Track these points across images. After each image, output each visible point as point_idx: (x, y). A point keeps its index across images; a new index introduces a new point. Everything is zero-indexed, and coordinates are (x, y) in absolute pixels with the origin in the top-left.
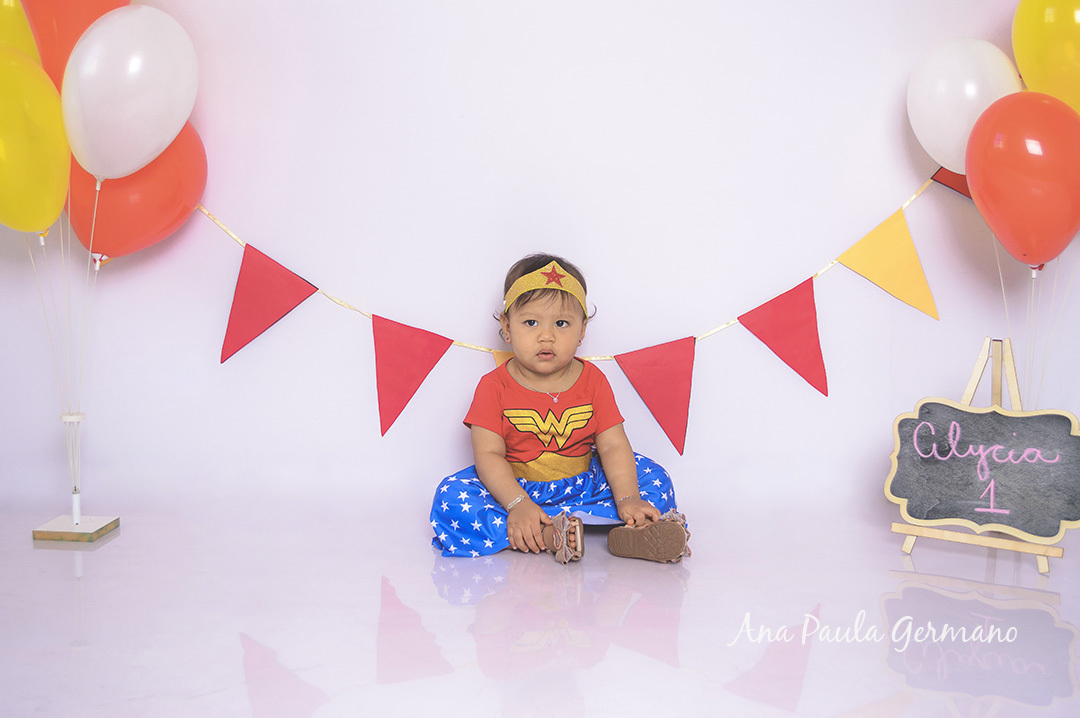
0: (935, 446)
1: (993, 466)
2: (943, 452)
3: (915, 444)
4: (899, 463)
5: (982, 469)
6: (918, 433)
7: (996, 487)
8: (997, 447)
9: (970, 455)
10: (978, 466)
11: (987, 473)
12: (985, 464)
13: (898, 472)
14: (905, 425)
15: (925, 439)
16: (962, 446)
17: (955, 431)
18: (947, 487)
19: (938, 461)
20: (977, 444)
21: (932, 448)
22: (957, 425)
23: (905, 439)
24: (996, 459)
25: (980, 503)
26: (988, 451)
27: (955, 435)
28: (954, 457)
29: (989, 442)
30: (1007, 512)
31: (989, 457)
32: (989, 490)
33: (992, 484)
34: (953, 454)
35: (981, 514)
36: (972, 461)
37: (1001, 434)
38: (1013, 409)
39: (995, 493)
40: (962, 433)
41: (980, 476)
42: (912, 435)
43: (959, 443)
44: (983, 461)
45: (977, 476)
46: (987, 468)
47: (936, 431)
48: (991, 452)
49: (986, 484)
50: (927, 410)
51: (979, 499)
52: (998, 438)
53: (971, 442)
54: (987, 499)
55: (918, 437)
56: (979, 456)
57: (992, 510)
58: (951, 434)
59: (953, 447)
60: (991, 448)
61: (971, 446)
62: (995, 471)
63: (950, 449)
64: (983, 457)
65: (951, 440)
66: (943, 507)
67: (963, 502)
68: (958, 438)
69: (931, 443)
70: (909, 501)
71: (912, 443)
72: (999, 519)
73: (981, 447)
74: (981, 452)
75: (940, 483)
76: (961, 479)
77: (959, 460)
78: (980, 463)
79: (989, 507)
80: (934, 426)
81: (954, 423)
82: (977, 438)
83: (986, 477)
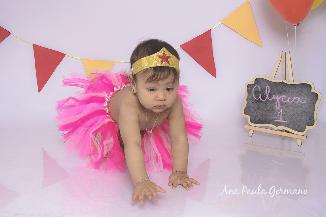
0: (260, 95)
1: (282, 103)
2: (263, 97)
3: (253, 94)
4: (247, 102)
5: (278, 105)
6: (254, 90)
7: (282, 112)
8: (283, 96)
9: (273, 99)
10: (276, 104)
11: (279, 106)
12: (279, 103)
13: (247, 105)
14: (249, 86)
15: (257, 92)
16: (270, 95)
17: (268, 89)
18: (265, 111)
19: (262, 101)
20: (276, 95)
22: (269, 87)
23: (249, 92)
24: (283, 101)
25: (277, 118)
26: (280, 97)
27: (268, 91)
28: (267, 100)
29: (280, 94)
30: (286, 122)
31: (280, 100)
32: (280, 113)
33: (281, 111)
35: (277, 122)
36: (274, 102)
37: (285, 91)
38: (290, 81)
39: (282, 115)
40: (270, 90)
41: (277, 108)
42: (252, 91)
43: (269, 94)
44: (278, 101)
45: (276, 107)
46: (279, 105)
47: (261, 89)
48: (281, 98)
49: (279, 111)
50: (258, 81)
51: (277, 117)
53: (274, 94)
54: (279, 116)
55: (254, 92)
57: (281, 121)
58: (266, 90)
59: (267, 96)
60: (281, 97)
61: (274, 96)
62: (282, 106)
64: (278, 100)
65: (266, 94)
66: (263, 119)
67: (271, 117)
68: (269, 92)
69: (259, 94)
70: (251, 117)
71: (252, 94)
72: (283, 124)
73: (278, 96)
74: (277, 98)
75: (262, 110)
76: (270, 108)
77: (269, 101)
78: (277, 102)
79: (280, 120)
80: (260, 87)
81: (268, 86)
82: (276, 92)
83: (279, 108)
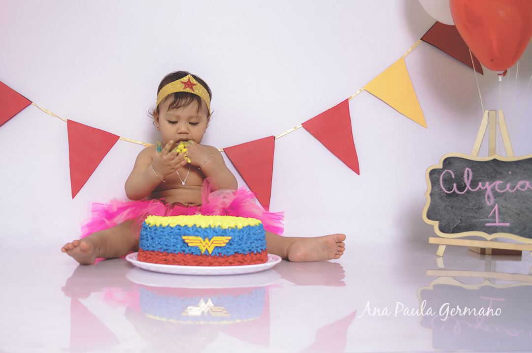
0: (455, 185)
1: (496, 195)
2: (461, 188)
3: (442, 185)
4: (431, 198)
5: (489, 198)
6: (443, 178)
7: (499, 209)
8: (498, 182)
9: (480, 189)
10: (486, 196)
11: (492, 200)
12: (491, 194)
13: (431, 204)
14: (433, 173)
15: (448, 181)
16: (474, 184)
17: (468, 174)
18: (465, 211)
19: (459, 194)
20: (484, 181)
21: (453, 186)
22: (470, 170)
23: (434, 182)
24: (498, 190)
25: (488, 220)
26: (492, 185)
27: (468, 177)
28: (468, 191)
29: (492, 179)
30: (508, 224)
31: (493, 190)
32: (495, 211)
33: (496, 207)
34: (468, 190)
35: (490, 227)
36: (481, 193)
37: (501, 173)
38: (508, 156)
39: (500, 213)
40: (473, 175)
41: (488, 202)
42: (438, 180)
43: (471, 182)
44: (489, 192)
45: (485, 202)
46: (492, 197)
47: (455, 175)
48: (495, 186)
49: (492, 207)
50: (448, 162)
51: (489, 218)
52: (498, 176)
53: (480, 180)
54: (494, 217)
55: (443, 180)
56: (486, 189)
57: (497, 224)
58: (465, 176)
59: (468, 185)
60: (494, 184)
61: (480, 184)
62: (498, 198)
63: (466, 186)
64: (489, 190)
65: (466, 181)
66: (463, 224)
67: (477, 220)
68: (470, 178)
69: (452, 183)
70: (440, 222)
71: (440, 185)
72: (503, 230)
73: (487, 183)
74: (487, 186)
75: (460, 209)
76: (474, 205)
77: (472, 193)
78: (487, 193)
79: (495, 222)
80: (454, 172)
81: (467, 169)
82: (484, 177)
83: (492, 203)
